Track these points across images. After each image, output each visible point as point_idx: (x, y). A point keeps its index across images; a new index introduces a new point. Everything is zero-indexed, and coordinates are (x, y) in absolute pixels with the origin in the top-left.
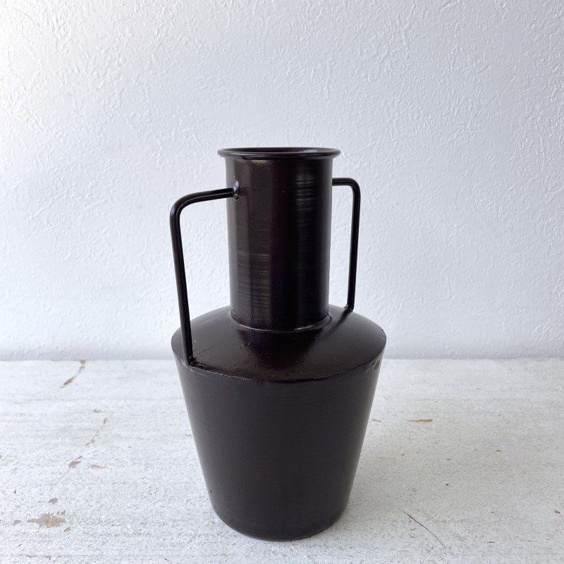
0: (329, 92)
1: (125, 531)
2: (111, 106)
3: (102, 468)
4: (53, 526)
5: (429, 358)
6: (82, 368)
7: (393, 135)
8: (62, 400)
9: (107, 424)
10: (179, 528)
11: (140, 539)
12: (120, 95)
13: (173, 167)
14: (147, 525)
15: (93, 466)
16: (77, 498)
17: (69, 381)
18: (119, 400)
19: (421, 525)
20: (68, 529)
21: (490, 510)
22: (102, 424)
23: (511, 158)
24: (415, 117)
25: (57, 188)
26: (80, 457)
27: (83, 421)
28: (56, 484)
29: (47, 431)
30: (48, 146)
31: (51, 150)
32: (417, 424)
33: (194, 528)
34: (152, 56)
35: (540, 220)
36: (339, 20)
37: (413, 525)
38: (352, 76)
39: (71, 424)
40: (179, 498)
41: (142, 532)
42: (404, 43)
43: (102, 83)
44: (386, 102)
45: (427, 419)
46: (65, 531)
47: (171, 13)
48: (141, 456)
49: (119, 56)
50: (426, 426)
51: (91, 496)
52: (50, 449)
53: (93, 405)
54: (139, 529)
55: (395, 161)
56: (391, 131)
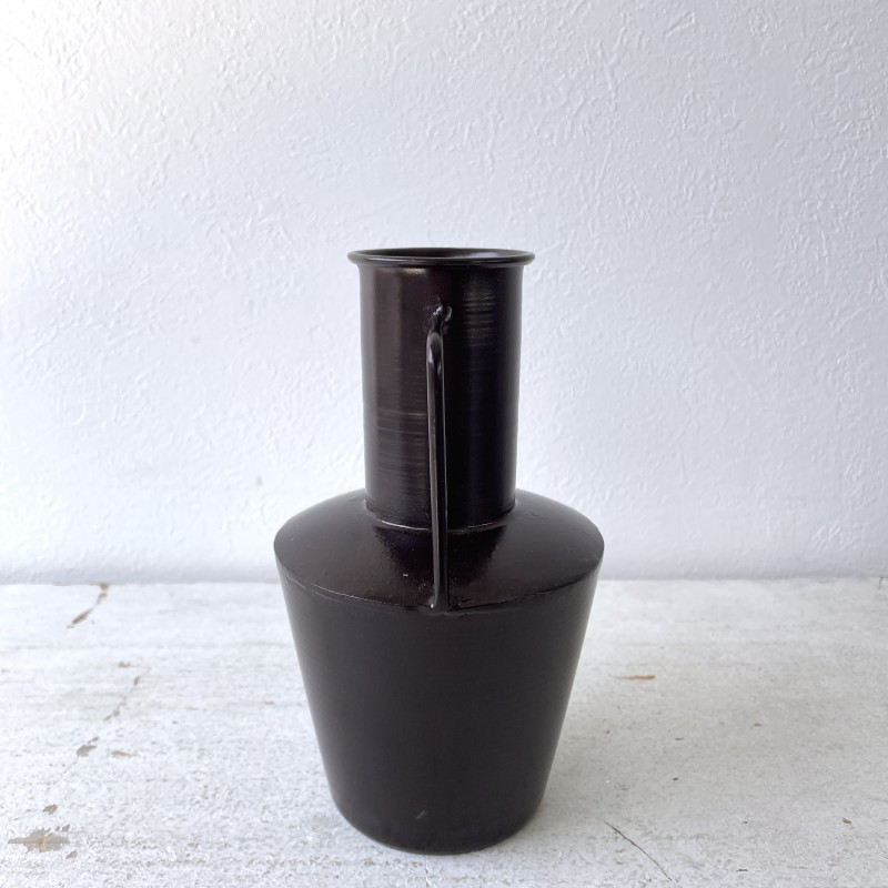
0: (494, 162)
1: (164, 856)
2: (150, 182)
3: (130, 756)
4: (49, 849)
5: (652, 577)
6: (103, 596)
7: (593, 228)
8: (70, 647)
9: (140, 685)
10: (250, 851)
11: (187, 869)
12: (164, 165)
13: (248, 278)
14: (200, 847)
15: (116, 753)
16: (89, 804)
17: (81, 618)
18: (160, 647)
19: (633, 844)
20: (72, 855)
21: (741, 819)
22: (131, 685)
23: (778, 265)
24: (627, 202)
25: (63, 312)
26: (96, 739)
27: (101, 681)
28: (55, 783)
29: (43, 697)
30: (50, 245)
31: (56, 251)
32: (630, 683)
33: (273, 851)
34: (215, 104)
35: (823, 361)
36: (508, 50)
37: (621, 844)
38: (529, 137)
39: (82, 685)
40: (252, 804)
41: (191, 858)
42: (610, 86)
43: (135, 146)
44: (582, 178)
45: (646, 674)
46: (68, 857)
47: (244, 39)
48: (192, 736)
49: (163, 104)
50: (644, 686)
51: (111, 801)
52: (48, 726)
53: (119, 656)
54: (187, 853)
55: (597, 270)
56: (589, 224)
